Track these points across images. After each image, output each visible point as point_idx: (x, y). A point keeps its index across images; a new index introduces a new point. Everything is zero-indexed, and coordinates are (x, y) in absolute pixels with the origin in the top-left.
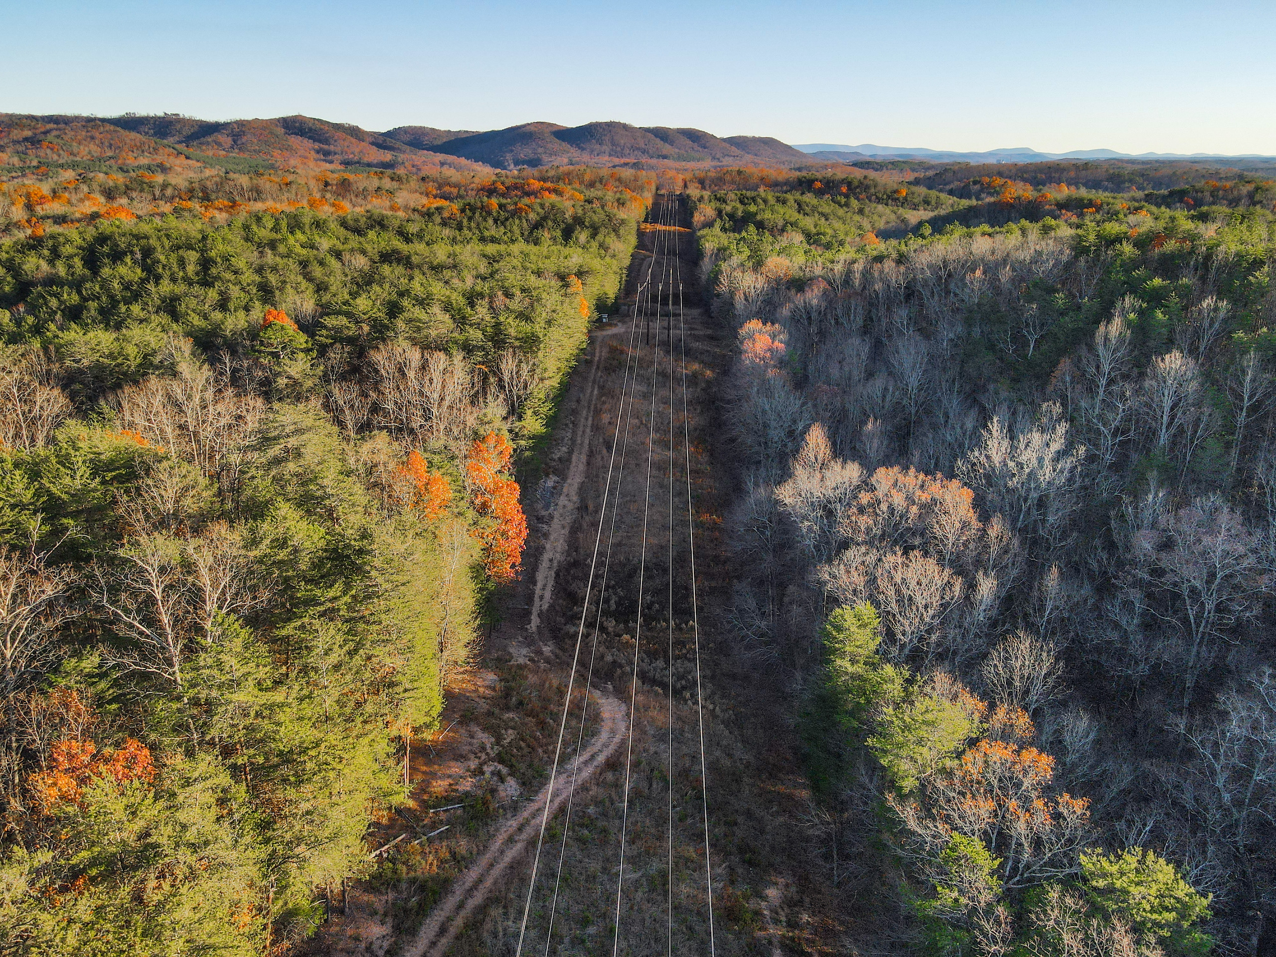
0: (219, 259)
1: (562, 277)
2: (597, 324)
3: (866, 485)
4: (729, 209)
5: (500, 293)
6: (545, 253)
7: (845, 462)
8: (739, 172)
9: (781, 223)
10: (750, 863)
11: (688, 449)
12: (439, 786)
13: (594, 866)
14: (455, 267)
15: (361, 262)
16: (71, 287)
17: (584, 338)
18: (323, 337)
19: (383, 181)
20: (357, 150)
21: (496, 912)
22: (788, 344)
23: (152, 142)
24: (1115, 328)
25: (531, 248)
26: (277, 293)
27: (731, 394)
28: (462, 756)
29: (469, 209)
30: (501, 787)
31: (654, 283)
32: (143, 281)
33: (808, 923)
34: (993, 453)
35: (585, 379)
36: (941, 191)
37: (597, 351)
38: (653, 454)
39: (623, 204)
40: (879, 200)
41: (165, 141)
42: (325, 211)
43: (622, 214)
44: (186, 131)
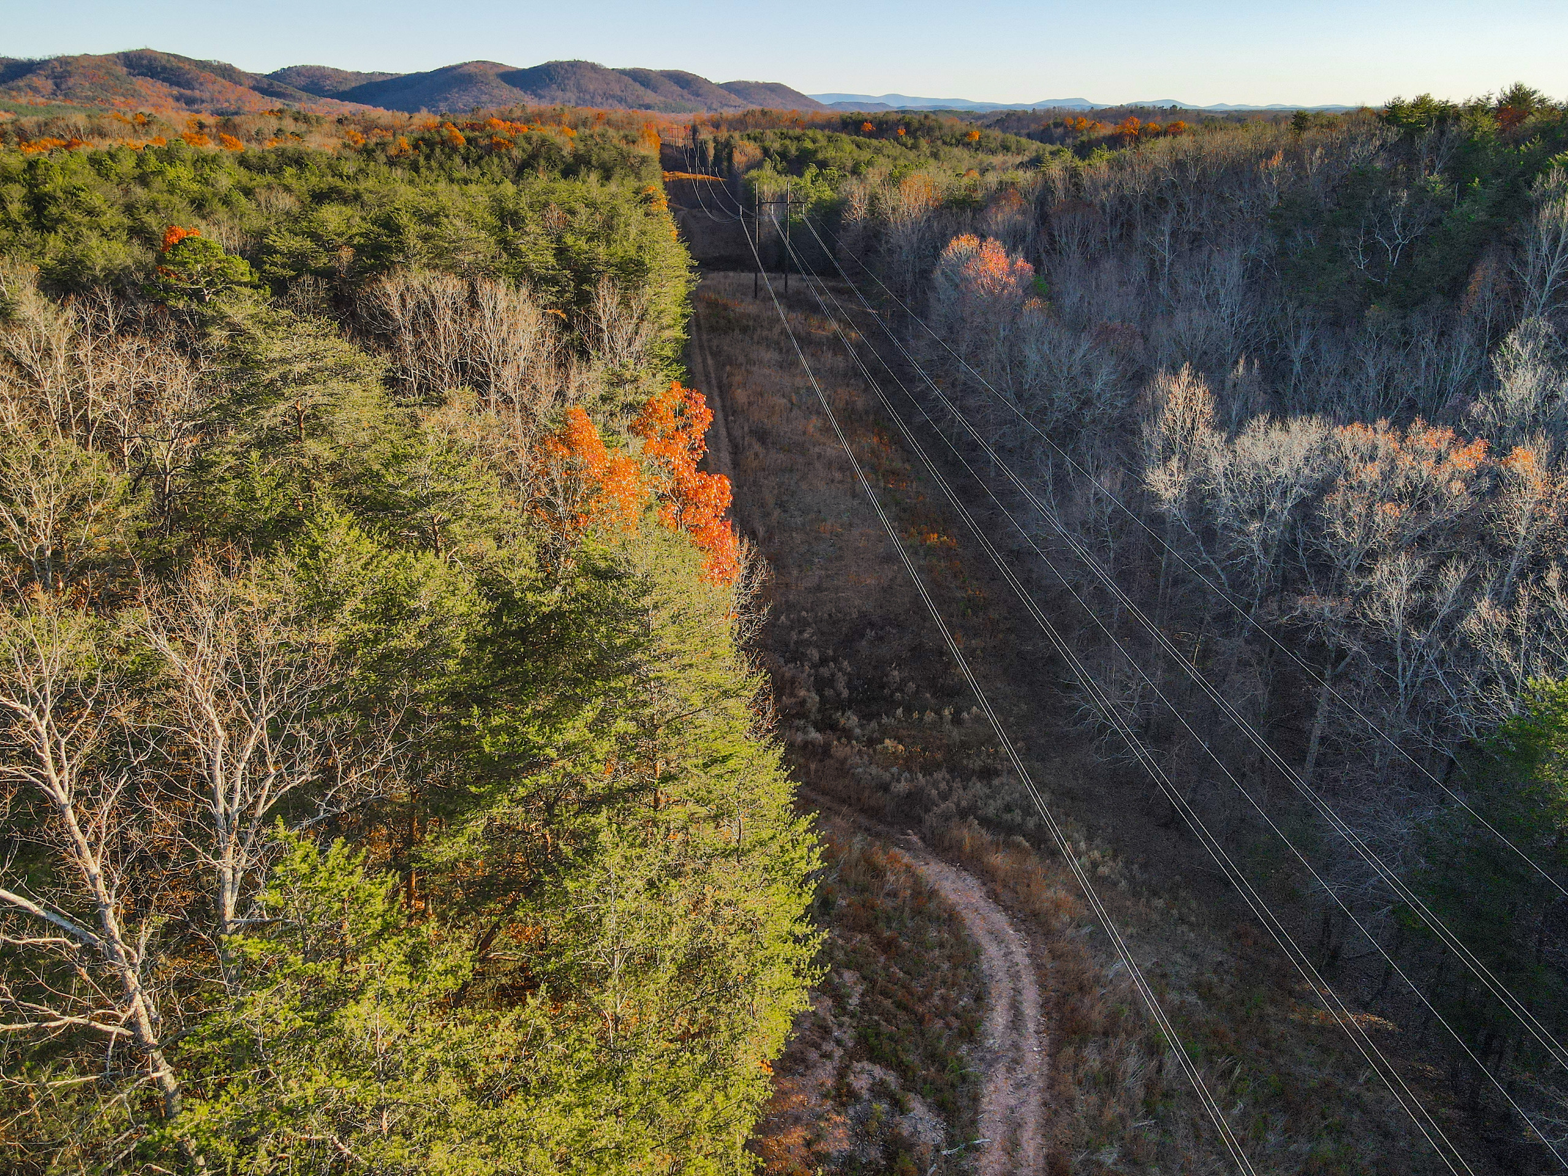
0: (59, 194)
4: (775, 147)
5: (552, 207)
8: (764, 113)
15: (285, 202)
18: (276, 265)
20: (232, 98)
29: (425, 145)
36: (1017, 135)
39: (634, 142)
42: (212, 149)
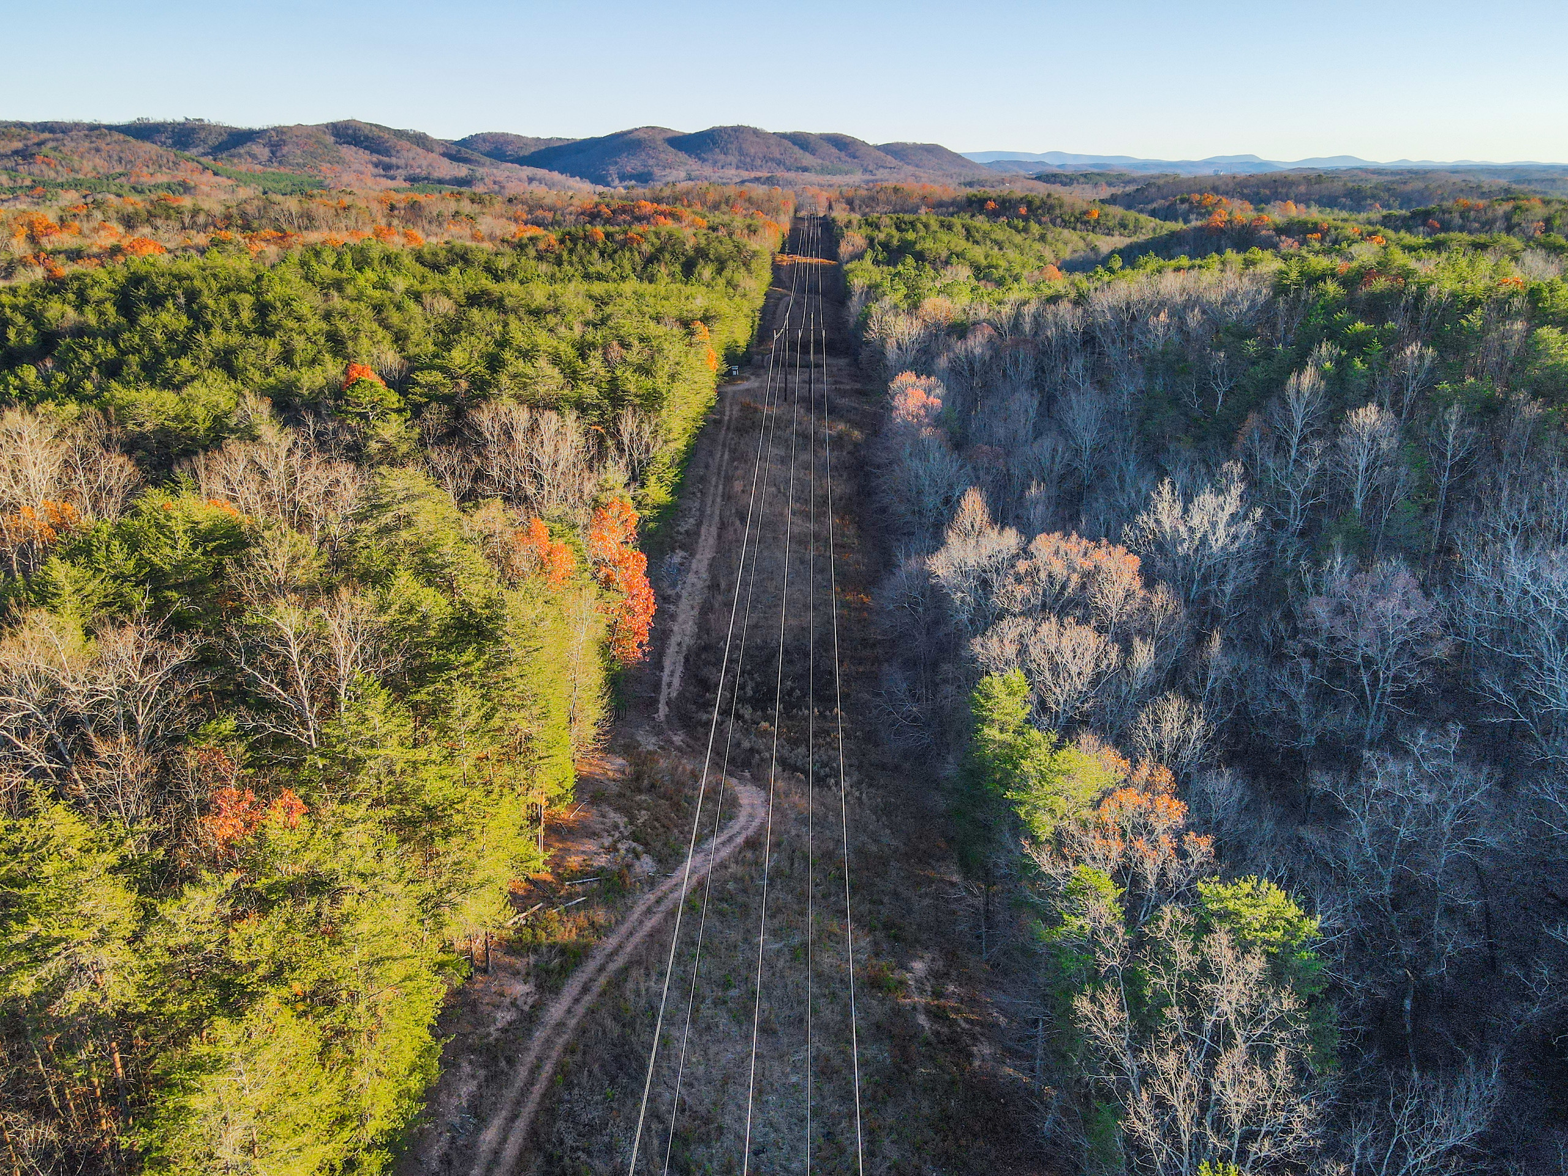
0: (278, 304)
1: (686, 324)
2: (727, 378)
3: (1025, 552)
4: (882, 236)
5: (615, 343)
6: (663, 293)
7: (1002, 528)
8: (896, 190)
9: (944, 254)
10: (896, 938)
11: (831, 521)
12: (574, 862)
13: (734, 936)
14: (556, 310)
15: (445, 306)
16: (106, 339)
17: (713, 394)
18: (417, 395)
19: (462, 204)
20: (424, 163)
21: (636, 973)
22: (944, 400)
23: (171, 154)
24: (1308, 379)
25: (646, 287)
26: (350, 344)
27: (883, 457)
28: (594, 834)
29: (570, 239)
30: (637, 864)
31: (792, 329)
32: (191, 331)
33: (954, 993)
34: (1164, 518)
35: (714, 441)
36: (1141, 211)
37: (727, 409)
38: (793, 524)
39: (755, 232)
40: (1065, 224)
41: (187, 153)
42: (396, 243)
43: (753, 245)
44: (213, 141)
